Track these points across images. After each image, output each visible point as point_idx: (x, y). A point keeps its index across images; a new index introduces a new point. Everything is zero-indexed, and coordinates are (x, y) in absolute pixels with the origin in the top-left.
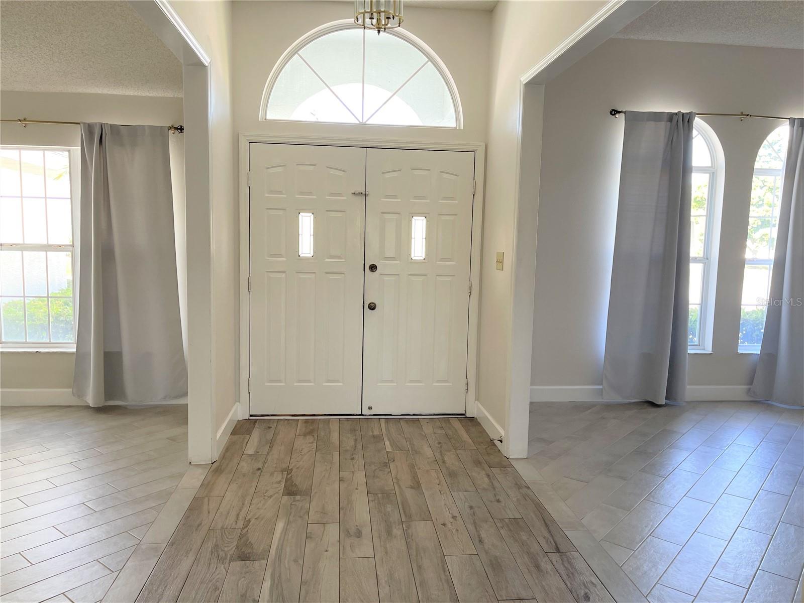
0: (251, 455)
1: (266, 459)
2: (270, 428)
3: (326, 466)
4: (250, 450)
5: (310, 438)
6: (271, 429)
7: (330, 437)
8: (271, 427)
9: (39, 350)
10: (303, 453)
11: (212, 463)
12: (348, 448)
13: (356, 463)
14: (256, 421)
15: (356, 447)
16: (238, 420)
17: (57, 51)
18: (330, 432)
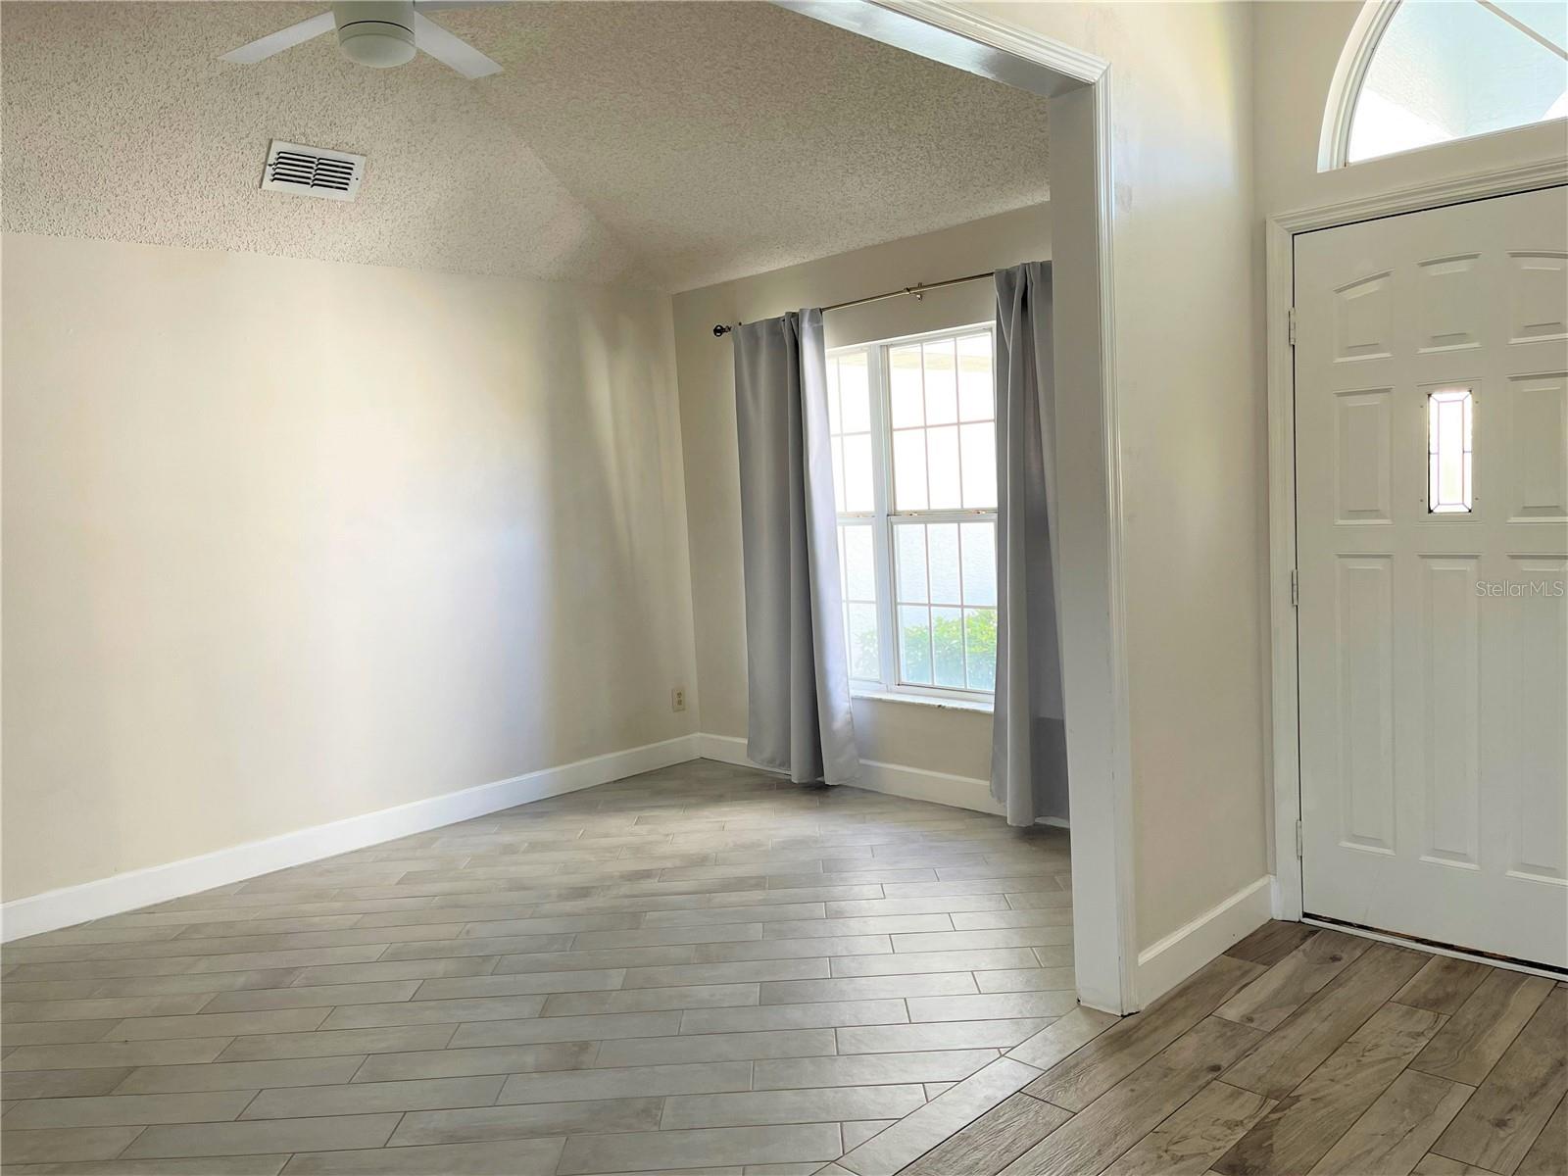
0: (1227, 1024)
1: (1255, 1047)
2: (1335, 959)
3: (1404, 1119)
4: (1232, 1012)
5: (1424, 1019)
6: (1337, 964)
7: (1484, 1031)
8: (1339, 960)
9: (943, 703)
10: (1364, 1060)
11: (1123, 1016)
12: (1515, 1083)
13: (1503, 1139)
14: (1314, 931)
15: (1544, 1085)
16: (1272, 919)
17: (933, 146)
18: (1496, 1016)
